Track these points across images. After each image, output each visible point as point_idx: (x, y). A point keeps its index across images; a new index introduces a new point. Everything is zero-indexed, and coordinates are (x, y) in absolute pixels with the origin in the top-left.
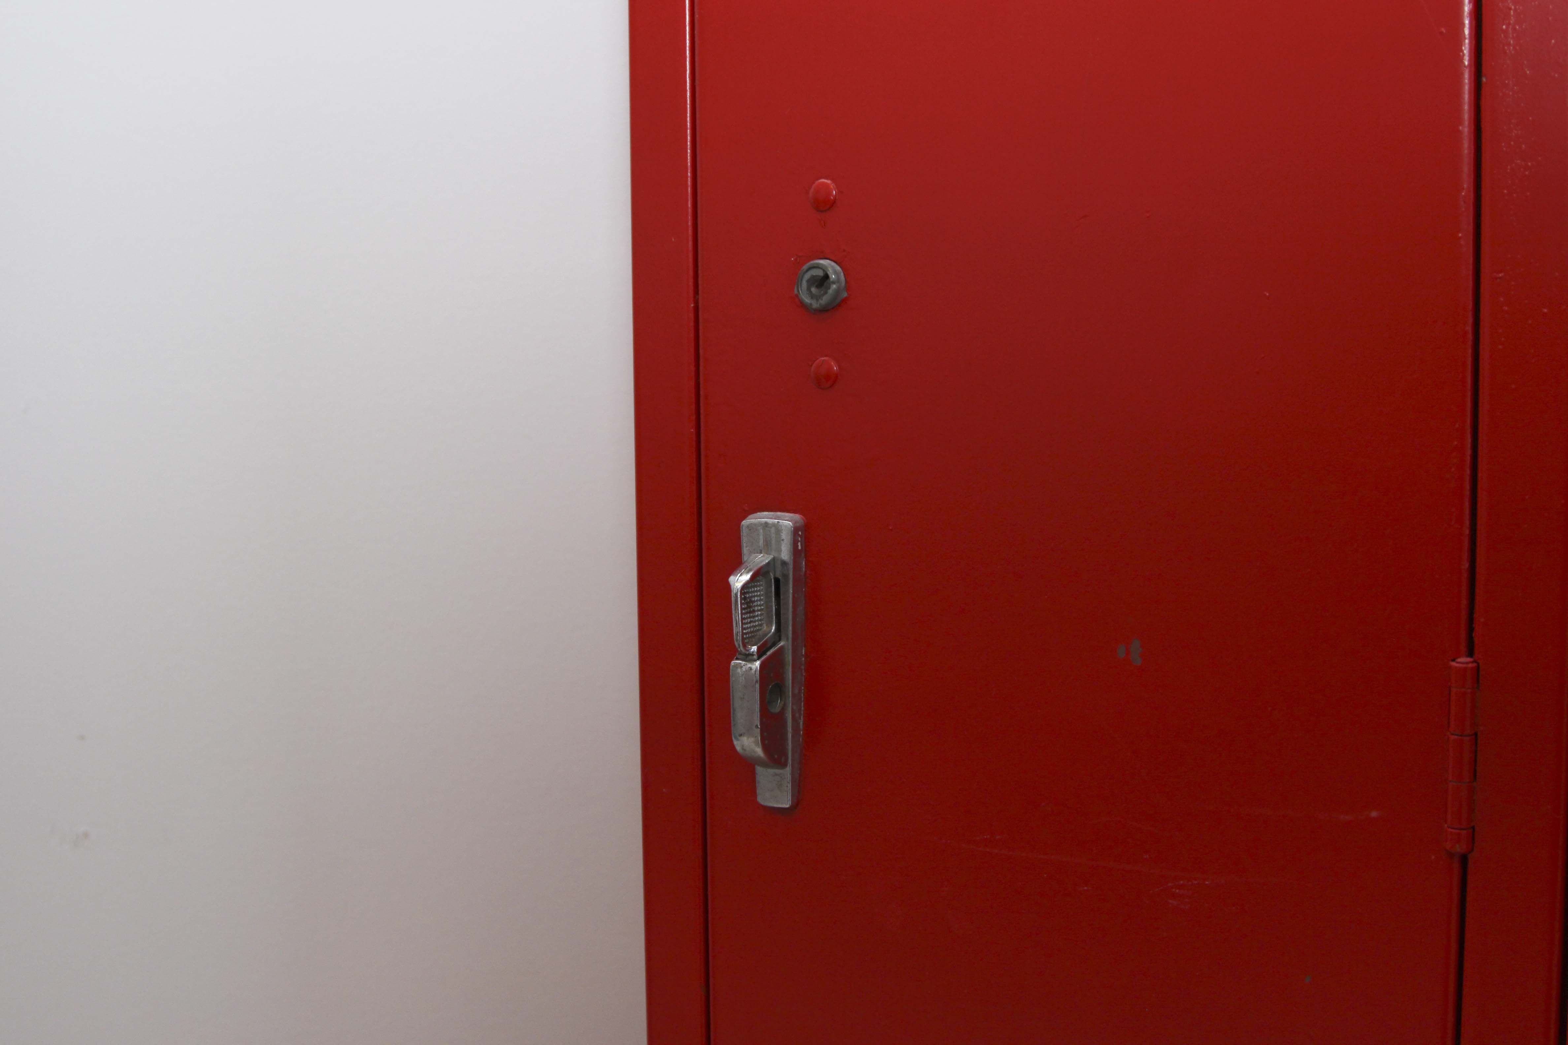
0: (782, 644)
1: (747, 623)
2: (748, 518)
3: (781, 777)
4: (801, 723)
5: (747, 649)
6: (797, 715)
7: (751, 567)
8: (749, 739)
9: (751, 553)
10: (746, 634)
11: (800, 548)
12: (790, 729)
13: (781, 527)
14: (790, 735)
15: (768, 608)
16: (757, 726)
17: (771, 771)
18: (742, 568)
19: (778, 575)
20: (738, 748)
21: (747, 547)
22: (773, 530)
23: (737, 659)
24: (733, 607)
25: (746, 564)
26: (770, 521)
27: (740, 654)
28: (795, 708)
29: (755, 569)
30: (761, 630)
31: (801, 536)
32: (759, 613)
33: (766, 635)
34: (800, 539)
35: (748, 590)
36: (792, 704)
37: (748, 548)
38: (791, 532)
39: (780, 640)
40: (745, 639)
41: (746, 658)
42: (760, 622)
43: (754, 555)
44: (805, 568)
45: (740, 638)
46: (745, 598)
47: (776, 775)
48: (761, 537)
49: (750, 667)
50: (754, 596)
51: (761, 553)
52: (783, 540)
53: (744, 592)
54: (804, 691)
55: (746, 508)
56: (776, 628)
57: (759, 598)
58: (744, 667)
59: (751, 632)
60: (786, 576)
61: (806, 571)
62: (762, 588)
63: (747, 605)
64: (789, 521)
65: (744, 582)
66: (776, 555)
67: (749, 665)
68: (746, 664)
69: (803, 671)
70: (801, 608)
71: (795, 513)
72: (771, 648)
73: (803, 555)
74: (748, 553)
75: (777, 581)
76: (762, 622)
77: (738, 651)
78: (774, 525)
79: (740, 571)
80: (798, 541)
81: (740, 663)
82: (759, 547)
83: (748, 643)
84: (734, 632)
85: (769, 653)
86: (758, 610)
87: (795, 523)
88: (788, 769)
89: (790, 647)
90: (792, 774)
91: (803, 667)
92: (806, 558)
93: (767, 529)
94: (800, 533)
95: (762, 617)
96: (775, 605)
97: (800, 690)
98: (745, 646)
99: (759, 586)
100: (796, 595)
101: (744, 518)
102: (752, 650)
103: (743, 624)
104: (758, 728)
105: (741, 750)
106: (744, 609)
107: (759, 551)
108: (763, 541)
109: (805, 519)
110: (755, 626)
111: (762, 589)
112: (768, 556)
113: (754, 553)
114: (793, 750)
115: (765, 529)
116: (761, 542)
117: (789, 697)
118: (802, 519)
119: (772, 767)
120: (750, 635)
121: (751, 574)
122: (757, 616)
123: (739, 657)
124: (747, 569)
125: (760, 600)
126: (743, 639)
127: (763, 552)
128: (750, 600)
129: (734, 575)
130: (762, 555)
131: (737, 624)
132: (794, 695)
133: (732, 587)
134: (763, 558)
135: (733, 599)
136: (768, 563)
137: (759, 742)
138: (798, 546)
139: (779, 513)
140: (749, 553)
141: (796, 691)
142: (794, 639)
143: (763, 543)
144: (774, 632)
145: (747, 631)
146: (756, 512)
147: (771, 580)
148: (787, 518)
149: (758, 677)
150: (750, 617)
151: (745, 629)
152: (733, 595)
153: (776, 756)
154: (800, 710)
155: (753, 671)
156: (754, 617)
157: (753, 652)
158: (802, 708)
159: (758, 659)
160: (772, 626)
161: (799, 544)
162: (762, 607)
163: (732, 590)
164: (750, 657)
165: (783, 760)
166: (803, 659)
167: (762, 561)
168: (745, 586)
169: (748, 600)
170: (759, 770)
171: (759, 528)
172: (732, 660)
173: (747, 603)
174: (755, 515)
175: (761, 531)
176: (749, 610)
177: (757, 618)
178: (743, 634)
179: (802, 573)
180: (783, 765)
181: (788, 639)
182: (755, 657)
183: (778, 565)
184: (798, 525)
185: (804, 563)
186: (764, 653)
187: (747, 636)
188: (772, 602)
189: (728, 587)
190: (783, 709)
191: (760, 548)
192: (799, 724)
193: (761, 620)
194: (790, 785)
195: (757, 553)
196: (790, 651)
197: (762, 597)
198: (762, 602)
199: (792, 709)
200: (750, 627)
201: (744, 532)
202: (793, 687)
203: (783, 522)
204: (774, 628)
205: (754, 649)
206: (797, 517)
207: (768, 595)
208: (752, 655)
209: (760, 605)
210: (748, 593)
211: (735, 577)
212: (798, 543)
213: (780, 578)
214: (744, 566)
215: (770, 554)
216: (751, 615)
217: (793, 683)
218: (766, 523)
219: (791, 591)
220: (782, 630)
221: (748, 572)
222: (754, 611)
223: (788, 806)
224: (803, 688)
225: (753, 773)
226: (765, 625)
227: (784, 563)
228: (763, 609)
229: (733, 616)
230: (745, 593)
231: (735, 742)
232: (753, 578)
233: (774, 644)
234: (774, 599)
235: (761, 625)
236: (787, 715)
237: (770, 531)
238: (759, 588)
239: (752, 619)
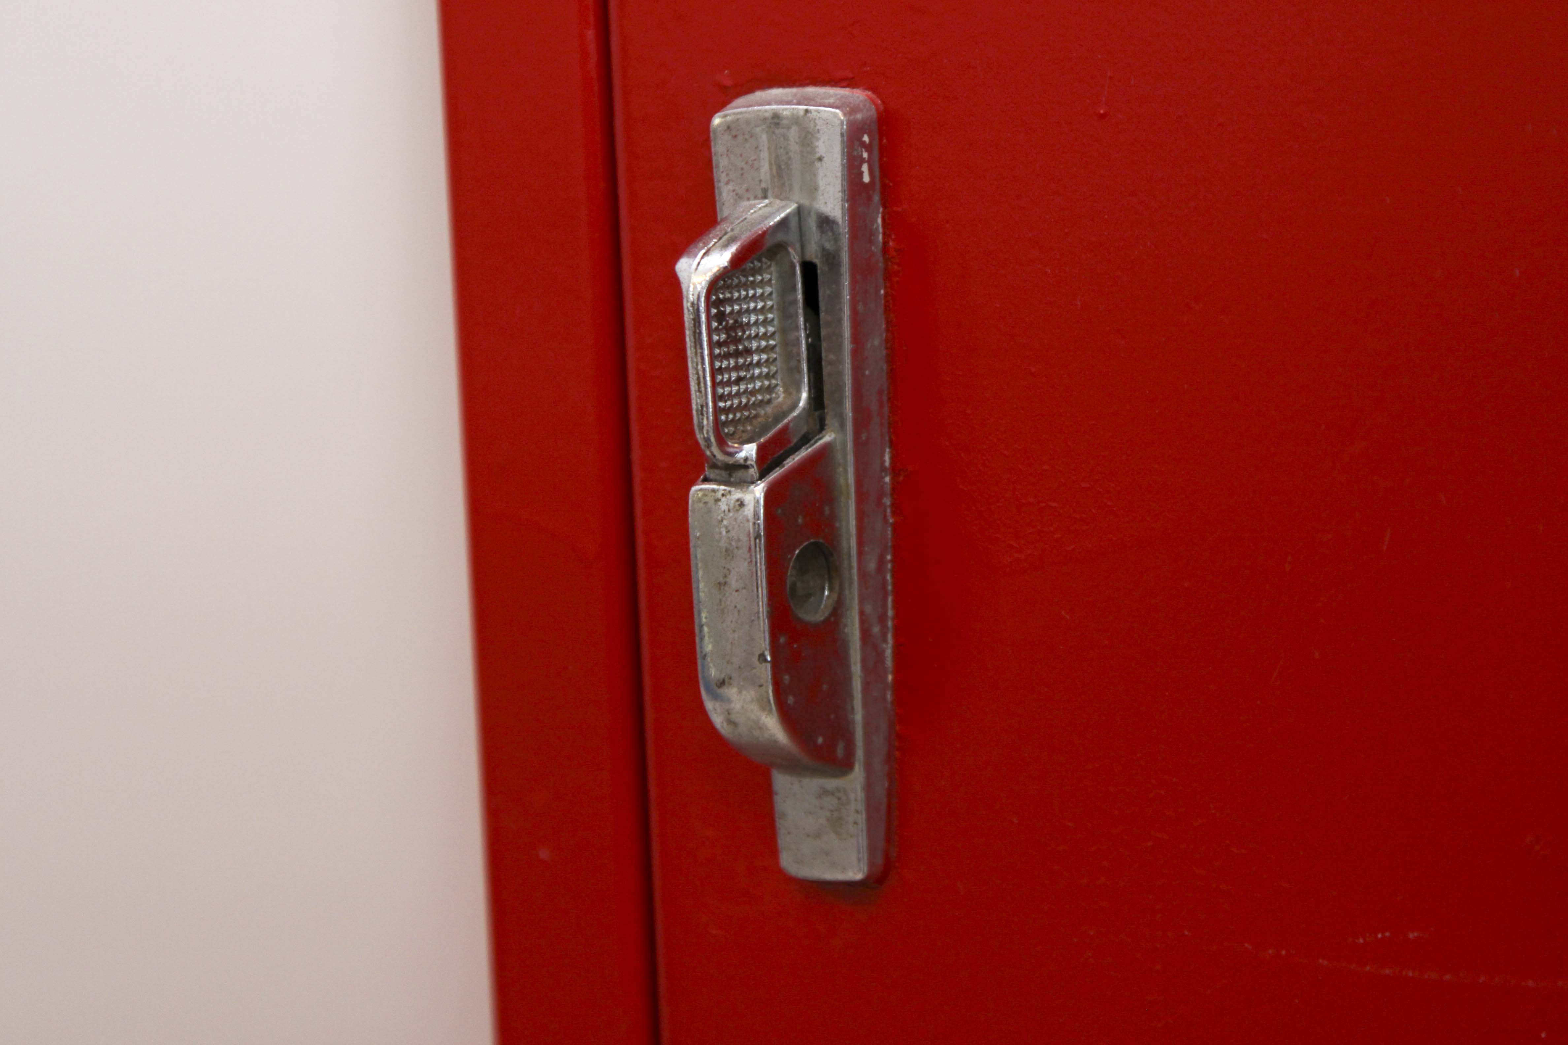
0: (828, 438)
1: (729, 383)
2: (728, 106)
3: (839, 799)
4: (889, 653)
5: (730, 450)
6: (876, 630)
7: (735, 232)
8: (744, 692)
9: (739, 197)
10: (727, 411)
11: (866, 179)
12: (856, 669)
13: (816, 125)
14: (857, 685)
15: (789, 346)
16: (762, 658)
17: (813, 784)
18: (711, 236)
19: (813, 254)
20: (718, 720)
21: (727, 183)
22: (793, 133)
23: (706, 480)
24: (688, 339)
25: (724, 226)
26: (786, 110)
27: (714, 466)
28: (868, 609)
29: (746, 237)
30: (769, 402)
31: (868, 148)
32: (764, 357)
33: (785, 414)
34: (865, 155)
35: (728, 295)
36: (862, 600)
37: (730, 187)
38: (842, 135)
39: (822, 427)
40: (726, 423)
41: (730, 475)
42: (767, 383)
43: (746, 203)
44: (884, 234)
45: (708, 422)
46: (721, 317)
47: (825, 792)
48: (765, 154)
49: (738, 500)
50: (748, 311)
51: (765, 197)
52: (820, 159)
53: (718, 298)
54: (893, 567)
55: (728, 82)
56: (809, 397)
57: (761, 318)
58: (723, 499)
59: (741, 408)
60: (832, 259)
61: (885, 243)
62: (768, 289)
63: (729, 336)
64: (836, 107)
65: (715, 270)
66: (806, 202)
67: (737, 494)
68: (730, 492)
69: (888, 510)
70: (876, 342)
71: (853, 88)
72: (796, 449)
73: (876, 198)
74: (732, 201)
75: (809, 270)
76: (774, 382)
77: (707, 459)
78: (795, 120)
79: (705, 244)
80: (863, 161)
81: (714, 491)
82: (760, 181)
83: (732, 435)
84: (694, 407)
85: (791, 462)
86: (760, 350)
87: (851, 110)
88: (858, 773)
89: (850, 445)
90: (869, 787)
91: (887, 501)
92: (884, 206)
93: (777, 131)
94: (866, 138)
95: (773, 369)
96: (807, 337)
97: (881, 562)
98: (722, 442)
99: (762, 284)
100: (860, 307)
101: (721, 105)
102: (742, 455)
103: (714, 384)
104: (766, 660)
105: (725, 724)
106: (719, 344)
107: (760, 194)
108: (771, 164)
109: (874, 96)
110: (753, 393)
111: (771, 294)
112: (784, 203)
113: (748, 199)
114: (867, 724)
115: (774, 133)
116: (765, 167)
117: (851, 583)
118: (871, 100)
119: (814, 772)
120: (738, 415)
121: (733, 249)
122: (759, 364)
123: (708, 472)
124: (725, 238)
125: (765, 322)
126: (718, 425)
127: (770, 193)
128: (736, 321)
129: (689, 257)
130: (767, 201)
131: (699, 384)
132: (863, 575)
133: (684, 287)
134: (768, 210)
135: (688, 318)
136: (784, 222)
137: (769, 701)
138: (862, 173)
139: (811, 90)
140: (736, 200)
141: (872, 566)
142: (861, 423)
143: (771, 169)
144: (804, 409)
145: (729, 403)
146: (750, 90)
147: (793, 267)
148: (832, 100)
149: (762, 527)
150: (737, 368)
151: (722, 398)
152: (687, 305)
153: (820, 740)
154: (882, 619)
155: (749, 510)
156: (749, 366)
157: (746, 459)
158: (890, 613)
159: (762, 477)
160: (799, 391)
161: (865, 168)
162: (772, 342)
163: (685, 293)
164: (740, 474)
165: (840, 751)
166: (887, 479)
167: (766, 218)
168: (716, 284)
169: (731, 322)
170: (781, 781)
171: (758, 129)
172: (693, 483)
173: (728, 329)
174: (750, 98)
175: (764, 137)
176: (732, 348)
177: (757, 371)
178: (717, 411)
179: (877, 249)
180: (845, 766)
181: (842, 426)
182: (753, 472)
183: (812, 224)
184: (859, 116)
185: (880, 220)
186: (779, 463)
187: (731, 416)
188: (797, 328)
189: (674, 285)
190: (838, 610)
191: (763, 185)
192: (880, 655)
193: (768, 376)
194: (862, 818)
195: (756, 198)
196: (851, 458)
197: (770, 316)
198: (771, 329)
199: (862, 613)
200: (738, 394)
201: (719, 147)
202: (860, 553)
203: (818, 112)
204: (804, 395)
205: (749, 451)
206: (858, 96)
207: (785, 310)
208: (744, 466)
209: (765, 336)
210: (730, 301)
211: (690, 261)
212: (860, 166)
213: (817, 261)
214: (717, 231)
215: (787, 198)
216: (741, 361)
217: (860, 543)
218: (776, 116)
219: (847, 297)
220: (826, 401)
221: (726, 246)
222: (748, 352)
223: (859, 876)
224: (889, 557)
225: (767, 791)
226: (780, 389)
227: (825, 222)
228: (774, 346)
229: (690, 365)
230: (719, 303)
231: (709, 705)
232: (737, 261)
233: (805, 440)
234: (802, 319)
235: (770, 389)
236: (846, 630)
237: (786, 138)
238: (759, 291)
239: (742, 374)
